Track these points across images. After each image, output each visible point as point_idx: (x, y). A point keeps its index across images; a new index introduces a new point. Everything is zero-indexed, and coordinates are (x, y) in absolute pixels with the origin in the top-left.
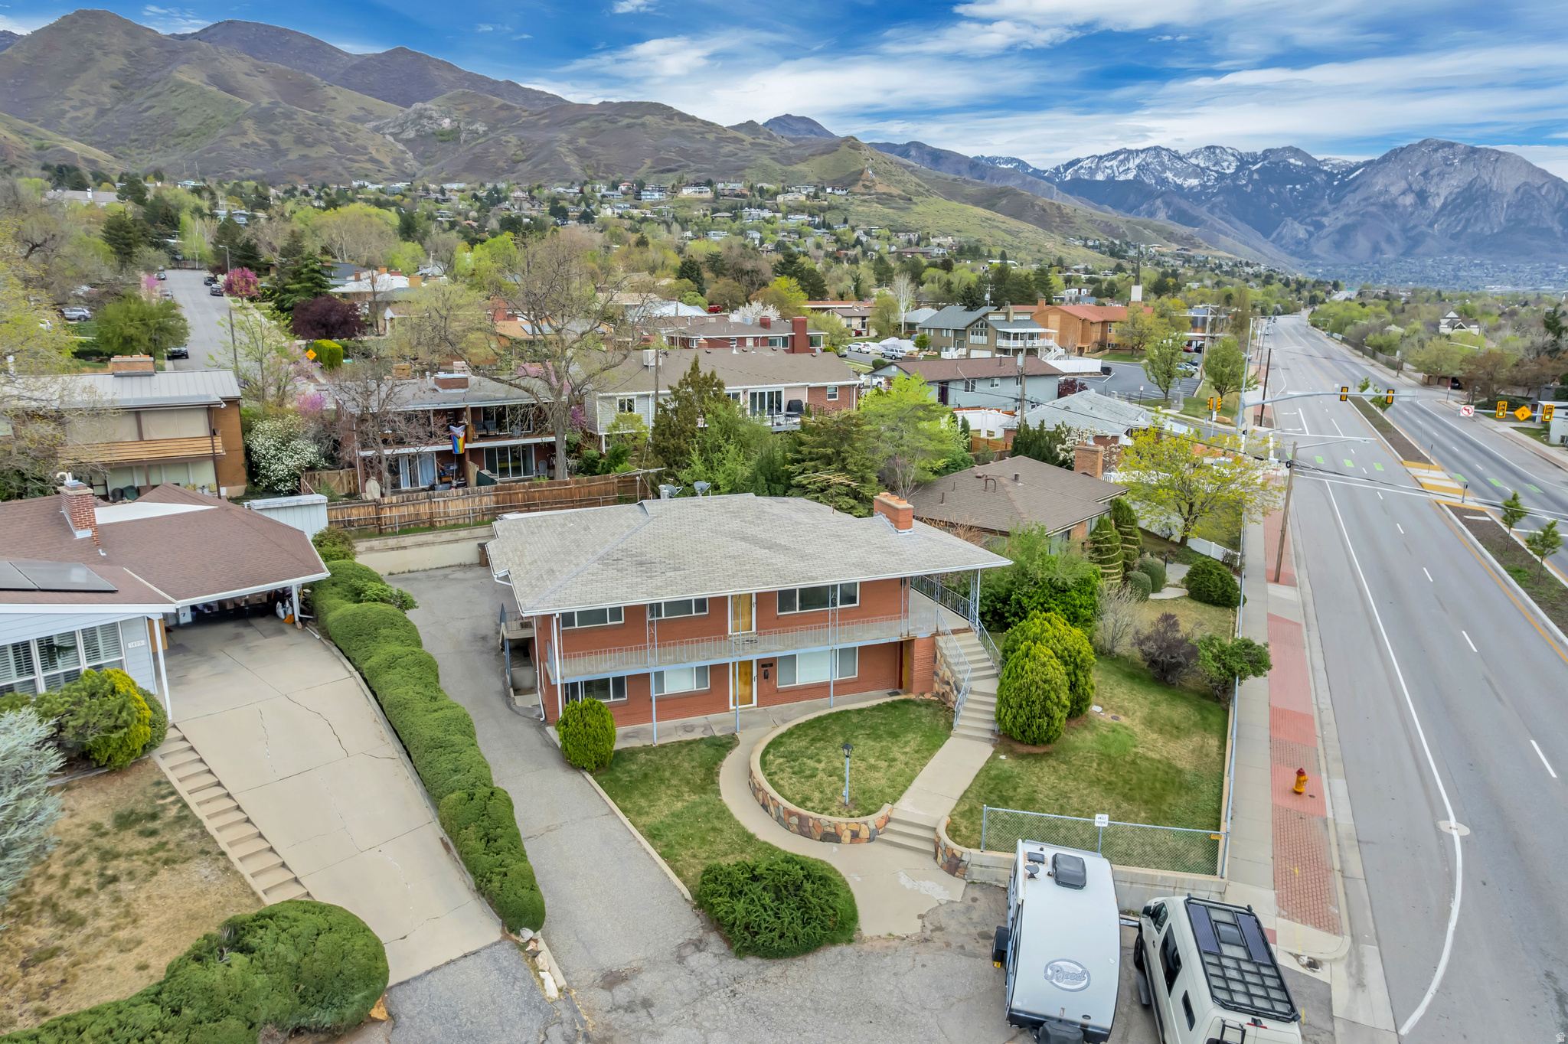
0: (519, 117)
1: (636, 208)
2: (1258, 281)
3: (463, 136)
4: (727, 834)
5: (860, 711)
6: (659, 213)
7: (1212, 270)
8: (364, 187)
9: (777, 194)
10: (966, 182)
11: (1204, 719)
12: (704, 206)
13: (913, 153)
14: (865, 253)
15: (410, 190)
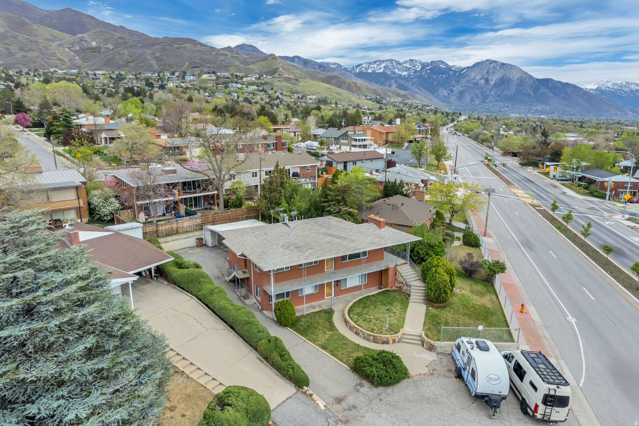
0: (127, 42)
1: (183, 83)
2: (432, 112)
3: (102, 50)
4: (349, 344)
5: (373, 296)
6: (194, 85)
7: (415, 108)
8: (56, 71)
9: (243, 77)
10: (318, 73)
11: (488, 289)
12: (212, 82)
13: (296, 60)
14: (281, 102)
15: (79, 73)
